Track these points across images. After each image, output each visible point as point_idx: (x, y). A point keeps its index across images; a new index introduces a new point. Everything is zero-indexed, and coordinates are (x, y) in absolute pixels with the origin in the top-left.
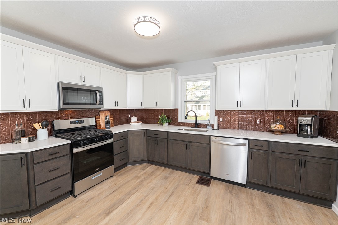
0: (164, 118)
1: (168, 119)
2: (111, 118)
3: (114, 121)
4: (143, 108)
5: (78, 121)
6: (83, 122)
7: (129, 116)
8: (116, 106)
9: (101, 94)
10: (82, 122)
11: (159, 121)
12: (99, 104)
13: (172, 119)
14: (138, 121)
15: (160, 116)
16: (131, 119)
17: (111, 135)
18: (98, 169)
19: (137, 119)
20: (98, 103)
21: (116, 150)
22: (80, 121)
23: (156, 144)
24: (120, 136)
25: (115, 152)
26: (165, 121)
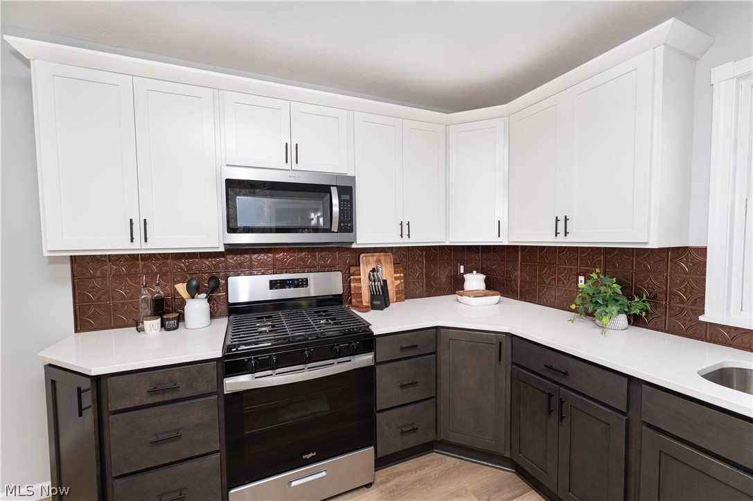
0: (603, 289)
1: (631, 299)
2: (398, 275)
3: (404, 282)
4: (504, 241)
5: (293, 280)
6: (307, 284)
7: (457, 270)
8: (402, 235)
9: (347, 197)
10: (303, 283)
11: (578, 301)
12: (340, 230)
13: (653, 299)
14: (488, 288)
15: (581, 278)
16: (463, 280)
17: (366, 340)
18: (311, 455)
19: (486, 281)
20: (335, 228)
21: (387, 391)
22: (298, 279)
23: (555, 415)
24: (404, 346)
25: (382, 399)
26: (614, 309)
